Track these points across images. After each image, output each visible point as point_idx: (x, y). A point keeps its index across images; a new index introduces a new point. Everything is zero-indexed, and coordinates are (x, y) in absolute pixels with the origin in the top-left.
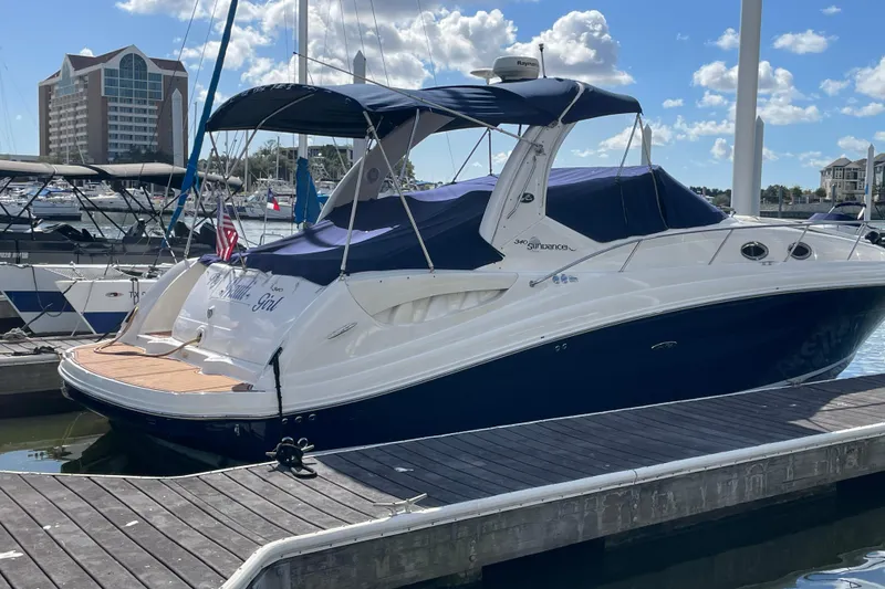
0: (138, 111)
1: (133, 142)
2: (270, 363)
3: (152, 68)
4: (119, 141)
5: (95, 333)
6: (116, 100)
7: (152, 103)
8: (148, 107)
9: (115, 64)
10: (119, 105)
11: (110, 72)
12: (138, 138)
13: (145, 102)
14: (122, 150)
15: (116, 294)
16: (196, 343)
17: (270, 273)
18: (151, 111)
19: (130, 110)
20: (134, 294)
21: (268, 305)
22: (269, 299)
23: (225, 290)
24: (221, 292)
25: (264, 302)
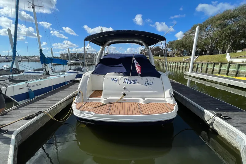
15: (22, 88)
16: (124, 97)
20: (28, 87)
21: (150, 84)
22: (148, 82)
23: (125, 82)
24: (124, 83)
25: (147, 83)
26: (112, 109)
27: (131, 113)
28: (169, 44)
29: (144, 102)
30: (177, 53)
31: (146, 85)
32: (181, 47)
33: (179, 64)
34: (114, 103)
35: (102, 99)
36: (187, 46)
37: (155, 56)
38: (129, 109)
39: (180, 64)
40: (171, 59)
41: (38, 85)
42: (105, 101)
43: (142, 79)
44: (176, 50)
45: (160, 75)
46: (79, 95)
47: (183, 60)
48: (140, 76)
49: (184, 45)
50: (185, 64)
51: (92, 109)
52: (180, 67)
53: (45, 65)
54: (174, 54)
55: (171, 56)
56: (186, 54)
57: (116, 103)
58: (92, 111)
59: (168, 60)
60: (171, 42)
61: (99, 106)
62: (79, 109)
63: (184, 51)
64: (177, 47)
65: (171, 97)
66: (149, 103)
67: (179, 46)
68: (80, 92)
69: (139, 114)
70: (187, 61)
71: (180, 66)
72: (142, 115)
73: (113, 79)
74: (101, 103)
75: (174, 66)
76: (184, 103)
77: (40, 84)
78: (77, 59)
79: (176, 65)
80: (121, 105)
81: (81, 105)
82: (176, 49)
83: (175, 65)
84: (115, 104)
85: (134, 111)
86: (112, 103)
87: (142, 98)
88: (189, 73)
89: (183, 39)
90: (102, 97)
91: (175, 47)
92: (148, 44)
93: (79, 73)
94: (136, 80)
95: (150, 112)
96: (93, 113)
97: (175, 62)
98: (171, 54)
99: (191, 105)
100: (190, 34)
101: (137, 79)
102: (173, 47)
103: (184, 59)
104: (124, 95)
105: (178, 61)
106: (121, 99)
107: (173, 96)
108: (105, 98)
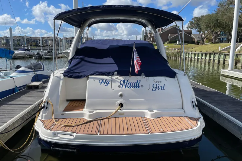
21: (160, 88)
22: (158, 85)
23: (121, 86)
24: (119, 86)
25: (156, 87)
26: (103, 127)
27: (134, 131)
28: (194, 22)
29: (152, 115)
30: (208, 37)
31: (154, 89)
32: (215, 26)
33: (212, 56)
34: (105, 119)
35: (86, 113)
36: (226, 26)
37: (170, 43)
38: (129, 125)
39: (214, 57)
40: (198, 48)
42: (90, 116)
43: (148, 81)
44: (206, 32)
45: (176, 75)
46: (47, 108)
47: (218, 49)
48: (144, 76)
49: (220, 23)
50: (222, 57)
51: (71, 128)
52: (214, 63)
54: (203, 39)
55: (198, 43)
56: (225, 39)
57: (109, 118)
58: (71, 131)
59: (194, 50)
60: (197, 18)
61: (82, 124)
62: (49, 129)
63: (222, 33)
64: (208, 27)
65: (193, 107)
66: (159, 118)
67: (212, 25)
68: (48, 103)
69: (145, 132)
70: (226, 52)
71: (214, 60)
72: (150, 134)
73: (103, 80)
74: (84, 119)
75: (203, 60)
76: (215, 119)
78: (26, 48)
79: (208, 58)
80: (117, 121)
81: (52, 123)
82: (206, 30)
83: (206, 59)
84: (107, 120)
85: (137, 128)
86: (102, 119)
87: (149, 110)
88: (228, 71)
89: (218, 13)
90: (84, 109)
91: (205, 26)
92: (155, 26)
93: (38, 73)
94: (138, 82)
95: (161, 130)
96: (75, 134)
97: (206, 54)
98: (198, 39)
99: (226, 121)
100: (229, 4)
101: (140, 81)
102: (202, 27)
103: (220, 47)
104: (121, 105)
105: (210, 52)
106: (116, 112)
107: (196, 106)
108: (90, 112)
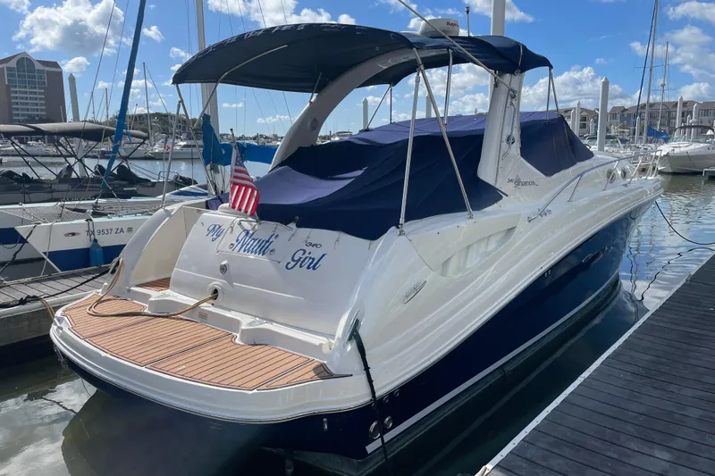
0: (31, 93)
1: (30, 113)
2: (350, 339)
3: (38, 67)
4: (20, 112)
5: (60, 272)
6: (16, 86)
7: (40, 88)
8: (37, 90)
9: (13, 64)
10: (17, 89)
11: (9, 69)
12: (32, 110)
13: (35, 88)
14: (23, 118)
15: (73, 234)
16: (212, 301)
17: (293, 225)
18: (40, 93)
19: (26, 92)
20: (90, 232)
21: (307, 263)
22: (306, 255)
23: (236, 244)
24: (232, 245)
25: (300, 259)
26: (120, 331)
29: (243, 333)
31: (291, 265)
35: (152, 297)
41: (122, 231)
53: (215, 169)
66: (257, 345)
72: (143, 367)
73: (214, 227)
74: (144, 309)
77: (130, 230)
90: (168, 290)
94: (271, 239)
96: (65, 329)
101: (277, 236)
106: (196, 306)
